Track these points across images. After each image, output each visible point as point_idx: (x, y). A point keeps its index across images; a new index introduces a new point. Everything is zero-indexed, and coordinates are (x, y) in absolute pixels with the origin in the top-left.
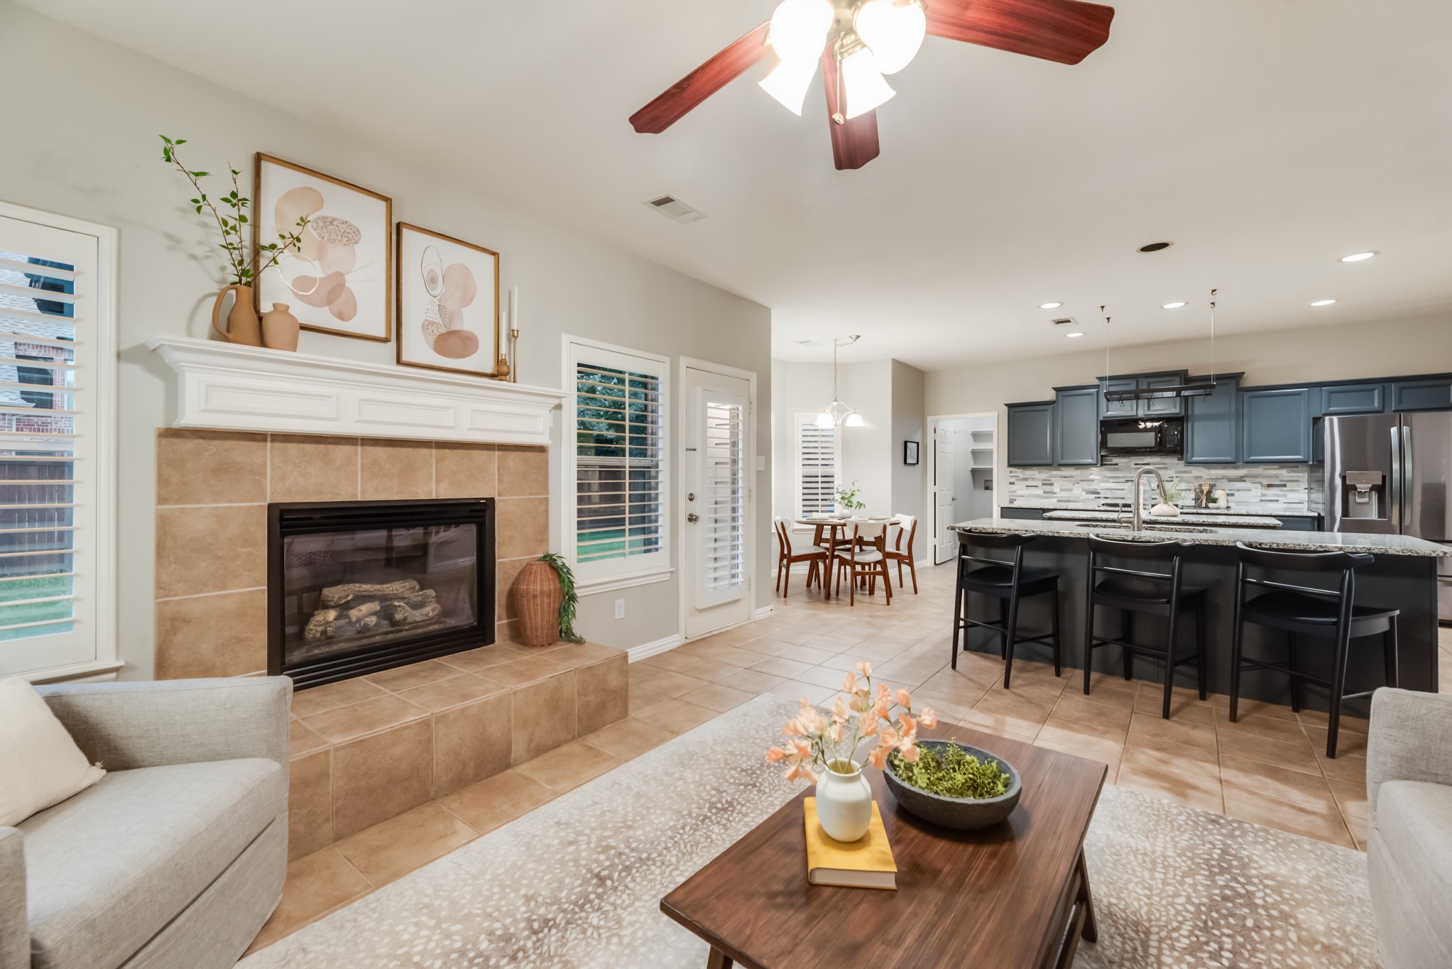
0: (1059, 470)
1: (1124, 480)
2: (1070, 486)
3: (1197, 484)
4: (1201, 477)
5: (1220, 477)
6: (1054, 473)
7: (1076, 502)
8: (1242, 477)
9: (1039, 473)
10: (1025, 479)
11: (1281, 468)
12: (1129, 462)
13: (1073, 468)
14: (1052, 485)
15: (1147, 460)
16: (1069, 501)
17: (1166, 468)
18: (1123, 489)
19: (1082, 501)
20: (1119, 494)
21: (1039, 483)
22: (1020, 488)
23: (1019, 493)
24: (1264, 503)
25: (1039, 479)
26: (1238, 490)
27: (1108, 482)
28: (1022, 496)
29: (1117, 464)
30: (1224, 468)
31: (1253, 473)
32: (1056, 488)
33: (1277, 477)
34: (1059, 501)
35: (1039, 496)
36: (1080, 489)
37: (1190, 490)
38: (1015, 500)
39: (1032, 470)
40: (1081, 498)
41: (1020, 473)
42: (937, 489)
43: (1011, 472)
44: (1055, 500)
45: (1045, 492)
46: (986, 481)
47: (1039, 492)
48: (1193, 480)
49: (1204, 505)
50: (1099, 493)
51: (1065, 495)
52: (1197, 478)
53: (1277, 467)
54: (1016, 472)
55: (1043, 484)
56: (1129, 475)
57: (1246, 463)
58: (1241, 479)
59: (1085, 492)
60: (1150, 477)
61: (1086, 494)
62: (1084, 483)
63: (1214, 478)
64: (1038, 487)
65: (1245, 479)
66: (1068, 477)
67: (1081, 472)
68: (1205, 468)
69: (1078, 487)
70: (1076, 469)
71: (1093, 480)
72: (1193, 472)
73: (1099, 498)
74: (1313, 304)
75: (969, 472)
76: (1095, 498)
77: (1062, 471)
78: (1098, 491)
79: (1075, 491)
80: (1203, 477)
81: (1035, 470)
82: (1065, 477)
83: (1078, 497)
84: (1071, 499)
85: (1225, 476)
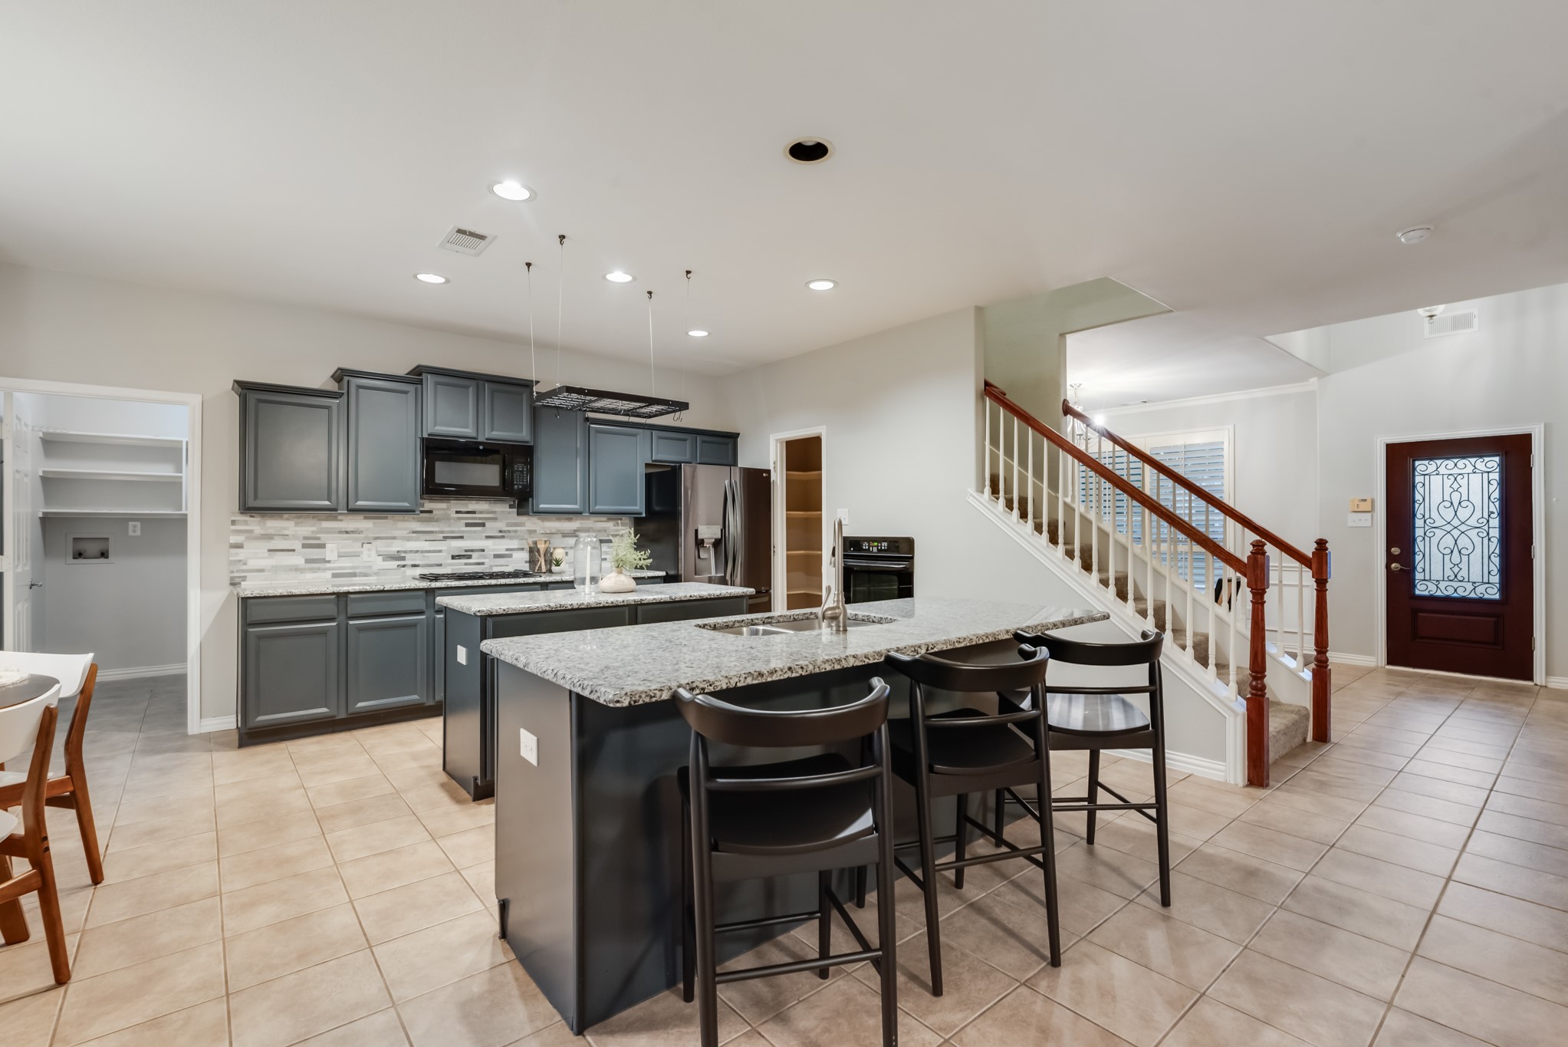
0: (335, 520)
1: (441, 536)
2: (356, 547)
3: (530, 541)
4: (535, 531)
5: (554, 531)
6: (326, 524)
7: (366, 575)
8: (575, 531)
9: (297, 524)
10: (269, 537)
11: (609, 520)
12: (448, 509)
13: (361, 517)
14: (323, 546)
15: (473, 505)
16: (354, 575)
17: (495, 519)
18: (440, 551)
19: (376, 574)
20: (434, 558)
21: (297, 545)
22: (255, 555)
23: (253, 563)
25: (295, 537)
27: (417, 540)
28: (262, 570)
29: (430, 512)
30: (559, 520)
31: (585, 526)
32: (330, 552)
33: (605, 531)
34: (335, 576)
35: (297, 569)
36: (373, 553)
37: (523, 549)
38: (244, 578)
39: (281, 517)
40: (375, 568)
41: (256, 525)
42: (6, 564)
44: (328, 574)
45: (307, 561)
46: (75, 540)
47: (298, 560)
48: (526, 536)
49: (544, 569)
50: (403, 559)
51: (346, 564)
52: (532, 532)
53: (605, 519)
54: (246, 523)
55: (304, 546)
56: (447, 529)
57: (592, 513)
58: (574, 534)
59: (381, 557)
60: (475, 532)
61: (384, 560)
62: (379, 541)
63: (548, 532)
64: (294, 550)
65: (577, 533)
66: (353, 532)
67: (374, 524)
68: (539, 519)
69: (369, 550)
70: (365, 518)
71: (394, 538)
72: (526, 524)
73: (404, 566)
74: (691, 333)
75: (39, 521)
76: (398, 566)
77: (341, 520)
78: (402, 555)
79: (365, 556)
80: (538, 532)
81: (288, 519)
82: (347, 532)
83: (370, 567)
84: (357, 571)
85: (559, 530)
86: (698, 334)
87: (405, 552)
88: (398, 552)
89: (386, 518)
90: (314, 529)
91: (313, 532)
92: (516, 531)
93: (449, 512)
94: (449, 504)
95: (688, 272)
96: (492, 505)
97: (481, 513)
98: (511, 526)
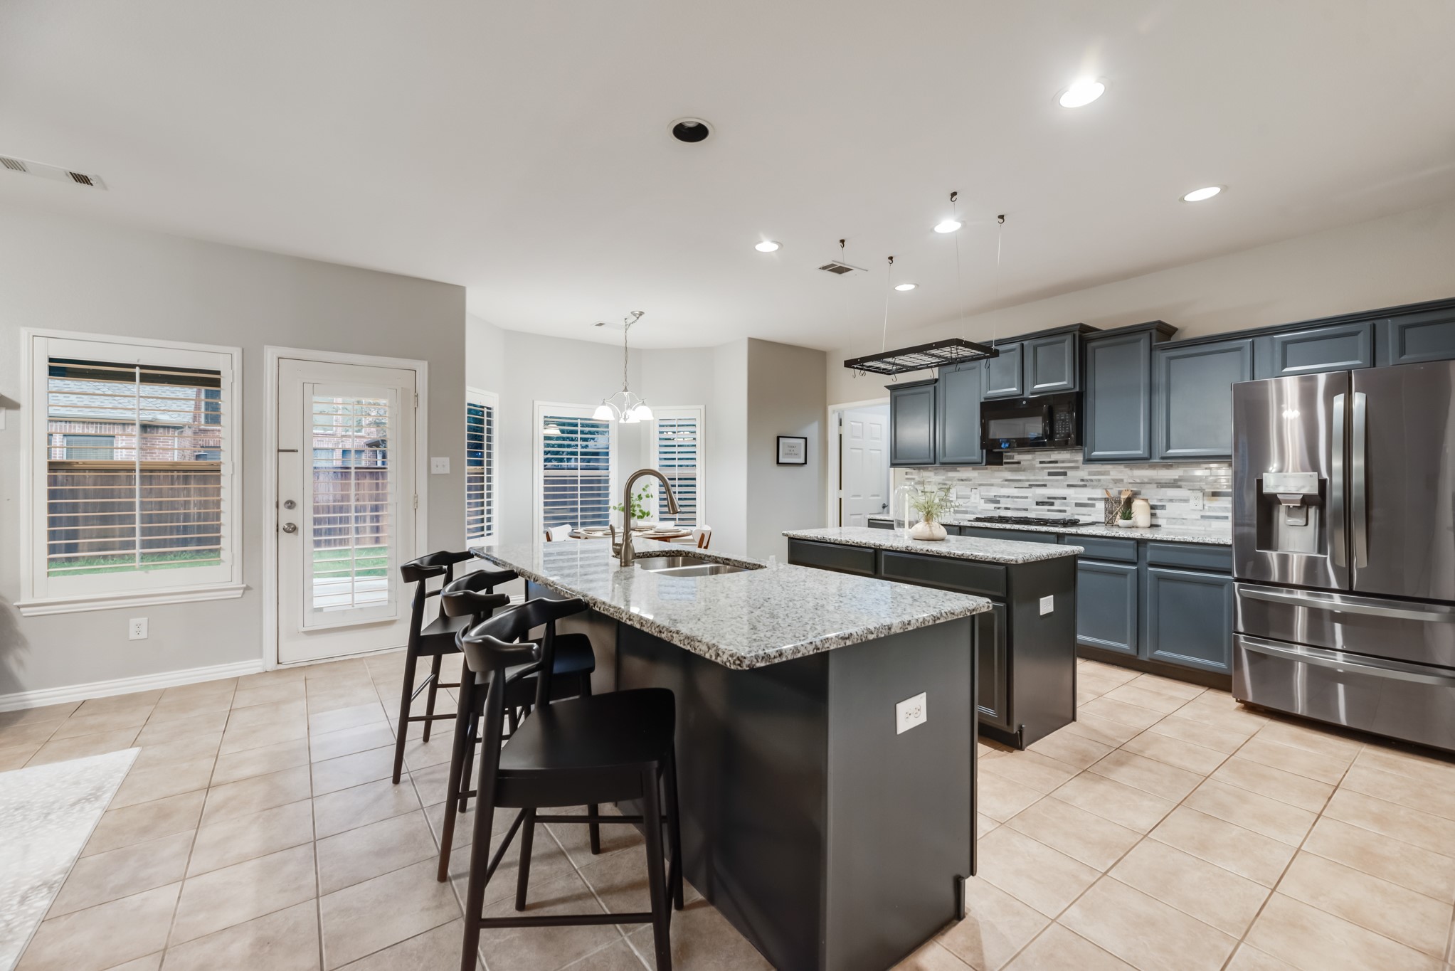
0: (956, 470)
1: (1027, 484)
2: (967, 492)
3: (1112, 491)
4: (1122, 480)
5: (1146, 480)
6: (951, 474)
8: (1176, 481)
10: (920, 483)
12: (1033, 459)
14: (949, 490)
16: (967, 512)
17: (1077, 468)
18: (1026, 497)
20: (1021, 503)
24: (1207, 522)
26: (1171, 500)
27: (1008, 487)
29: (1018, 463)
30: (1150, 467)
32: (953, 495)
34: (956, 512)
36: (978, 496)
37: (1104, 499)
41: (914, 474)
42: (842, 494)
43: (907, 473)
44: (952, 510)
48: (1107, 485)
50: (998, 502)
51: (961, 504)
52: (1117, 481)
54: (911, 474)
56: (1032, 478)
57: (1165, 459)
58: (1175, 484)
59: (983, 500)
60: (1057, 481)
61: (985, 503)
62: (982, 487)
63: (1138, 481)
65: (1180, 483)
66: (966, 480)
67: (979, 473)
68: (1126, 467)
69: (975, 494)
70: (973, 469)
71: (992, 485)
72: (1112, 473)
73: (999, 508)
76: (995, 508)
77: (958, 471)
78: (998, 499)
79: (972, 500)
80: (1125, 481)
81: (930, 471)
82: (962, 480)
83: (976, 507)
84: (968, 509)
85: (1153, 480)
87: (1000, 497)
88: (995, 496)
90: (944, 477)
91: (943, 480)
92: (1099, 480)
93: (1034, 462)
94: (1033, 456)
96: (1073, 454)
97: (1063, 462)
98: (1094, 475)
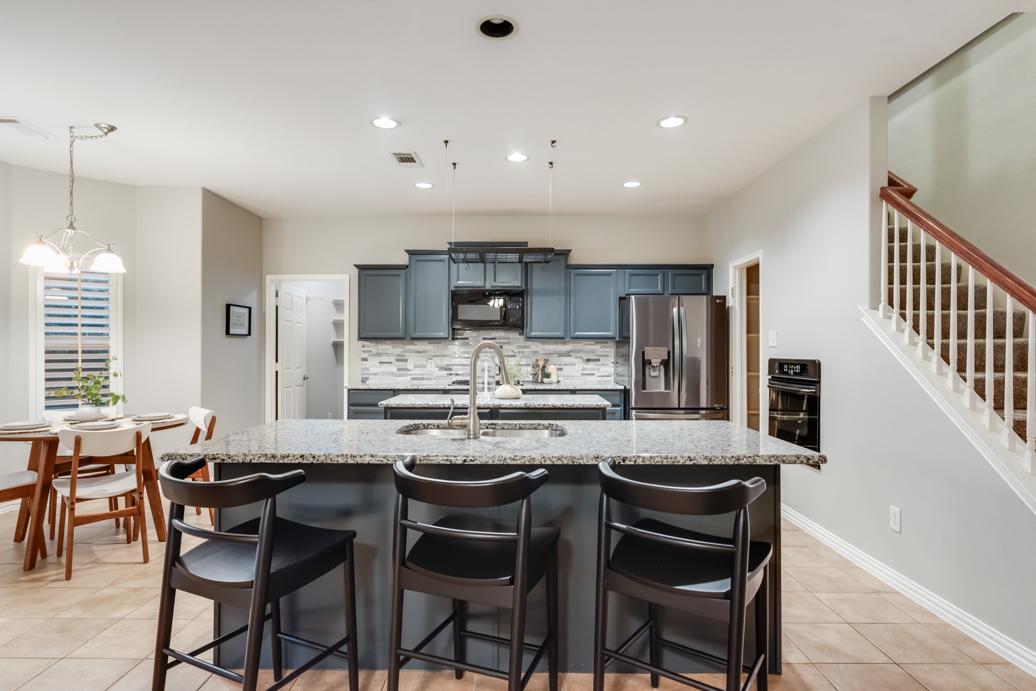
0: (413, 344)
2: (423, 362)
3: (534, 359)
4: (538, 352)
5: (552, 352)
6: (409, 347)
7: (429, 379)
8: (568, 352)
9: (393, 347)
10: (379, 355)
11: (597, 343)
12: (478, 336)
13: (426, 342)
14: (406, 360)
15: (494, 334)
16: (422, 379)
17: (509, 343)
19: (435, 379)
21: (393, 359)
22: (373, 365)
23: (372, 370)
24: (584, 377)
25: (392, 355)
26: (566, 365)
27: (458, 357)
28: (376, 374)
29: (467, 338)
30: (555, 343)
31: (576, 348)
32: (410, 365)
33: (594, 352)
34: (413, 379)
35: (393, 374)
36: (433, 365)
37: (528, 365)
38: (368, 379)
39: (385, 343)
40: (435, 375)
41: (372, 347)
42: (279, 367)
43: (363, 346)
44: (409, 378)
45: (399, 369)
47: (393, 369)
48: (531, 356)
49: (540, 381)
50: (451, 369)
51: (418, 372)
52: (535, 353)
53: (593, 342)
54: (369, 346)
55: (397, 360)
57: (572, 338)
58: (568, 354)
59: (438, 368)
61: (439, 370)
62: (437, 358)
63: (547, 353)
64: (391, 363)
65: (570, 354)
66: (422, 352)
67: (434, 346)
68: (541, 343)
69: (431, 363)
70: (429, 343)
71: (445, 356)
72: (531, 347)
73: (451, 374)
74: (625, 185)
75: (332, 346)
76: (448, 374)
77: (416, 345)
78: (450, 367)
79: (428, 368)
80: (540, 352)
81: (389, 344)
82: (419, 352)
83: (432, 374)
84: (425, 376)
85: (556, 351)
86: (632, 185)
87: (452, 365)
88: (447, 365)
89: (441, 343)
90: (402, 350)
91: (401, 352)
92: (524, 352)
93: (479, 339)
94: (478, 334)
95: (553, 142)
96: (507, 333)
97: (500, 339)
98: (521, 348)
